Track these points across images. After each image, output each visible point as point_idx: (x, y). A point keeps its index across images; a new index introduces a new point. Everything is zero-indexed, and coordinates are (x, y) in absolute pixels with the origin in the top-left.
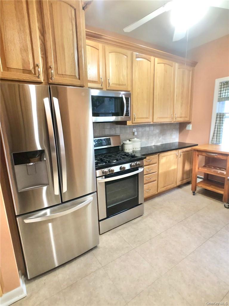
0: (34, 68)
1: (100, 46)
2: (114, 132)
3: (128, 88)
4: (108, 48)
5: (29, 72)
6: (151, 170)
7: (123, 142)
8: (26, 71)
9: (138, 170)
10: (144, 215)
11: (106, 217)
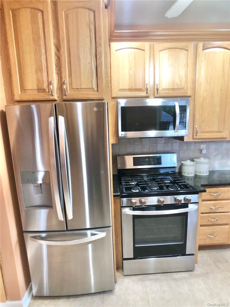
0: (48, 86)
1: (146, 45)
2: (171, 148)
3: (187, 93)
4: (158, 46)
5: (44, 91)
6: (219, 209)
7: (182, 162)
8: (40, 90)
9: (188, 207)
10: (195, 272)
11: (133, 257)
